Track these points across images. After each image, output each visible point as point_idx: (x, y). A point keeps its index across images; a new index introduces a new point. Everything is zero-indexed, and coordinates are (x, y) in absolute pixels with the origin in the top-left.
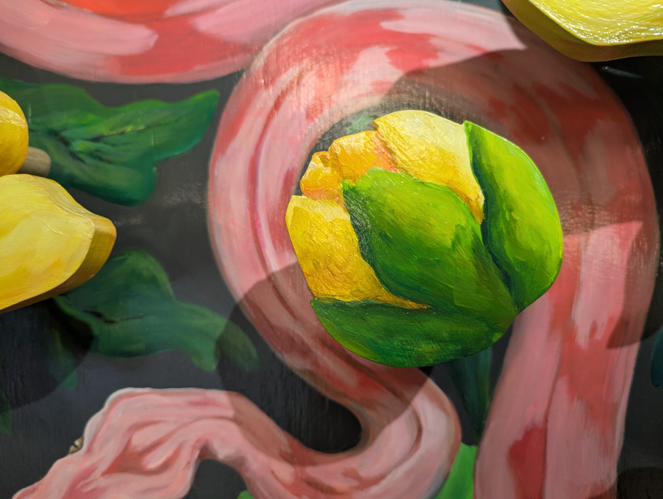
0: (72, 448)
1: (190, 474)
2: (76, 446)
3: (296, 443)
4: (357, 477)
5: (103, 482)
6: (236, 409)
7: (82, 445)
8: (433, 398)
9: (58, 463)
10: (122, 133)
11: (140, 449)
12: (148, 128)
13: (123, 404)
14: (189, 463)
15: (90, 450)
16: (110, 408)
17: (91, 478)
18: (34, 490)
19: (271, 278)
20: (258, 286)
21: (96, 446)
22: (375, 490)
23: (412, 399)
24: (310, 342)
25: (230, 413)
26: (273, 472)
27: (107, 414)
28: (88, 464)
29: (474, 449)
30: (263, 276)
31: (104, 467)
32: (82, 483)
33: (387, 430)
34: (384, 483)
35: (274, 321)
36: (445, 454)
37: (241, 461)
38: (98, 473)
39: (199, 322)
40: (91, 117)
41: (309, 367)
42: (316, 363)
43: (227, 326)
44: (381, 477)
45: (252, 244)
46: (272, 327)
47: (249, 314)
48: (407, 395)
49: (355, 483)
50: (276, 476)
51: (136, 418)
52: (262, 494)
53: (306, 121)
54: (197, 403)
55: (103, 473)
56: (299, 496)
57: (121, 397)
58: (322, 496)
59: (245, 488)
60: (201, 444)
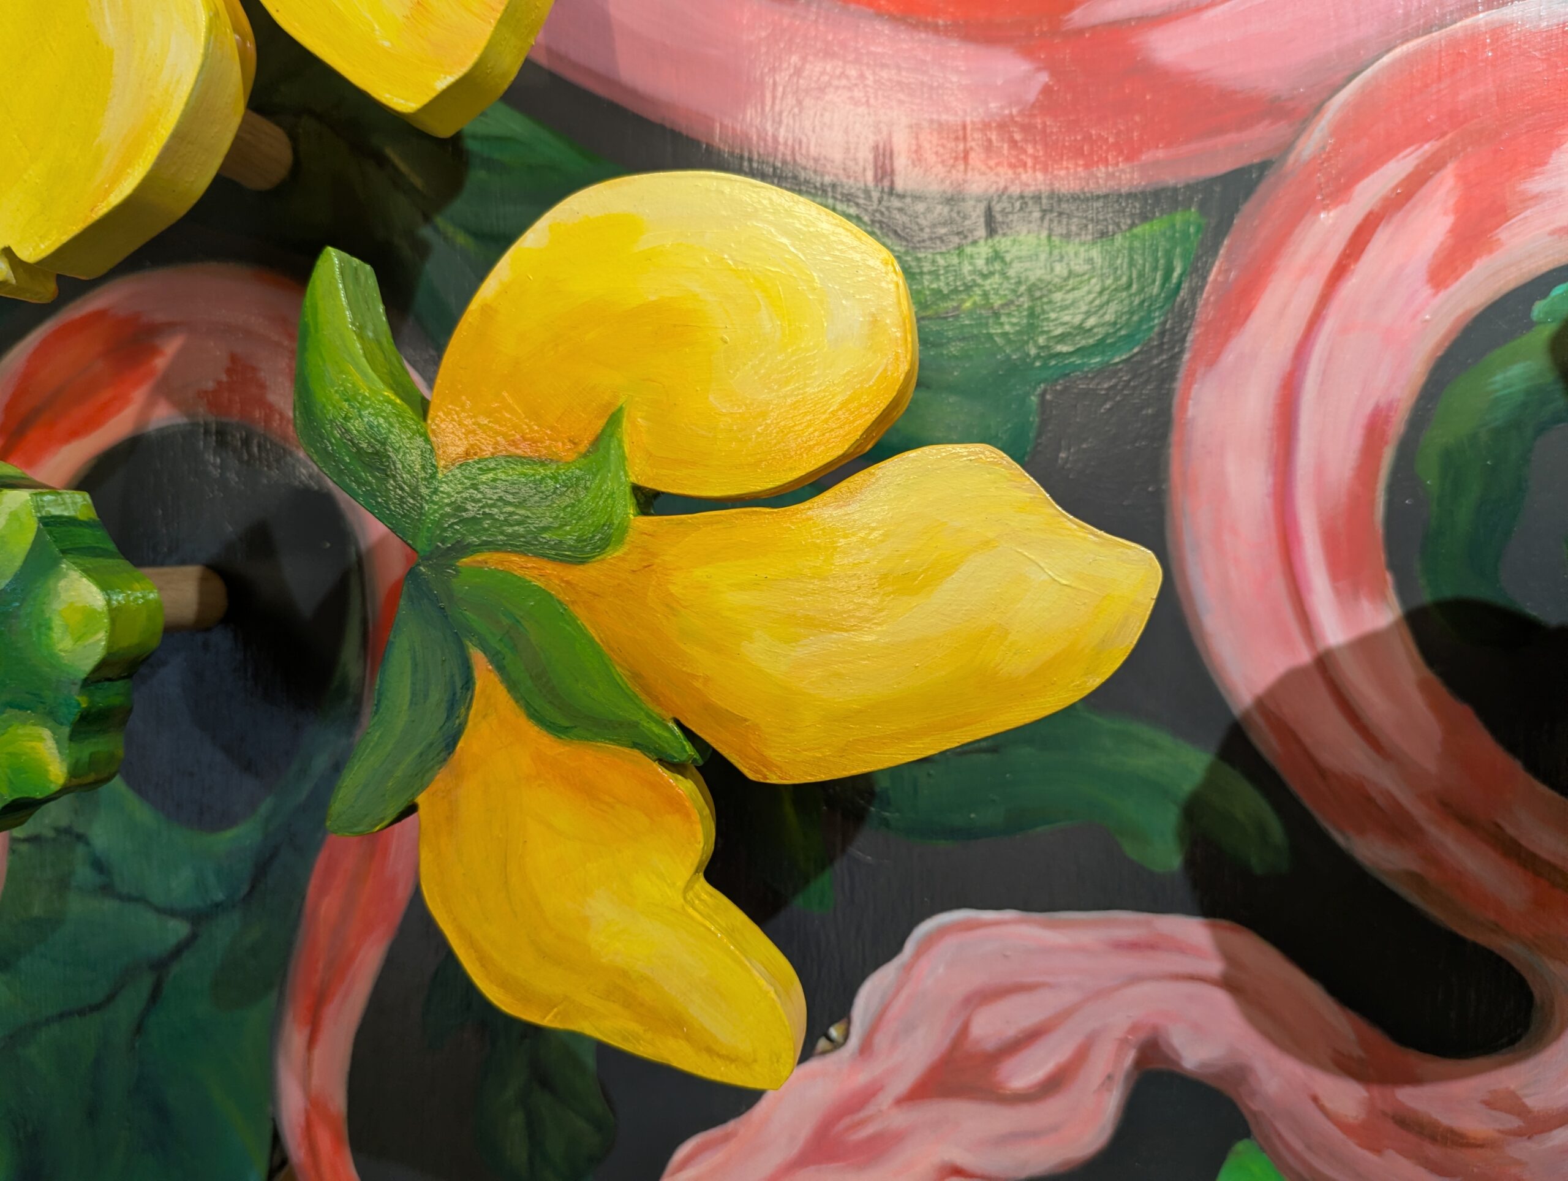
0: (823, 1044)
1: (1112, 1103)
2: (829, 1038)
3: (1375, 1035)
4: (1519, 1109)
5: (900, 1119)
6: (1228, 957)
7: (846, 1036)
11: (990, 1045)
13: (948, 946)
14: (1110, 1077)
15: (866, 1048)
16: (918, 954)
17: (870, 1110)
18: (726, 1138)
19: (1324, 663)
20: (1291, 679)
21: (881, 1040)
24: (1419, 811)
26: (1315, 1099)
27: (908, 968)
28: (862, 1078)
30: (1304, 656)
31: (901, 1085)
32: (847, 1121)
35: (1326, 758)
37: (1239, 1073)
38: (885, 1100)
39: (1143, 762)
41: (1415, 866)
42: (1432, 856)
43: (1212, 770)
45: (1278, 584)
46: (1322, 772)
47: (1267, 744)
49: (1515, 1123)
50: (1322, 1109)
51: (978, 979)
52: (1288, 1146)
53: (1427, 291)
54: (1134, 946)
55: (900, 1102)
56: (1378, 1151)
57: (943, 932)
58: (1433, 1151)
59: (1246, 1133)
60: (1142, 1036)
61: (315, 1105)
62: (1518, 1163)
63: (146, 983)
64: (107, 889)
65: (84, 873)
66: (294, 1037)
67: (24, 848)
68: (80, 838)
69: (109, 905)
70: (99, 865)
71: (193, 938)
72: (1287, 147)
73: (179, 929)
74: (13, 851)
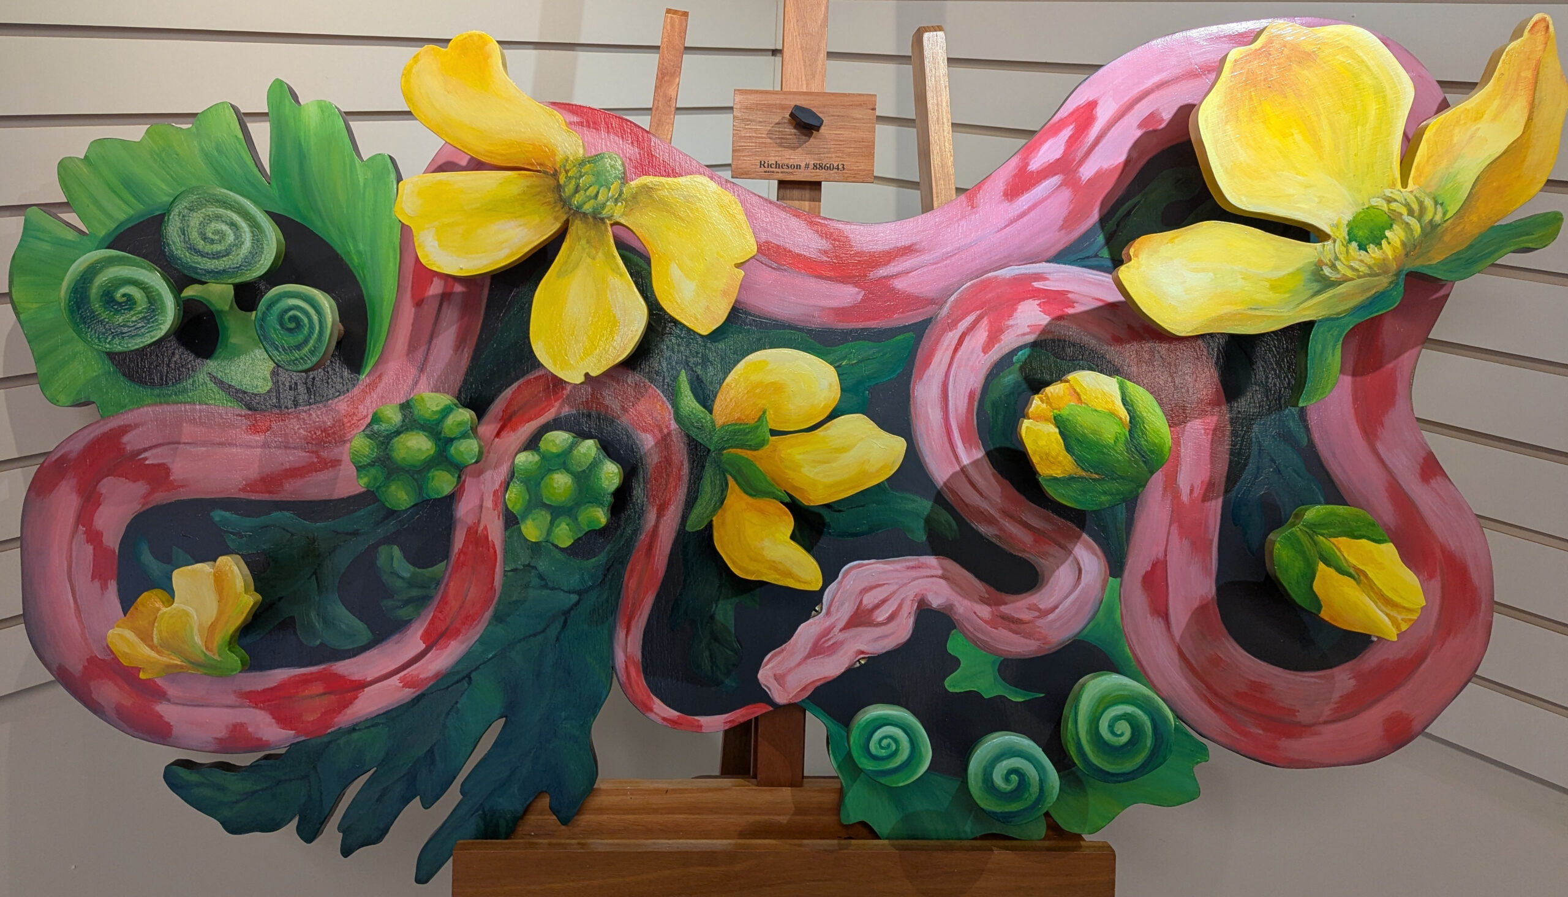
0: (814, 612)
1: (911, 621)
2: (816, 611)
3: (992, 589)
4: (1039, 610)
5: (841, 636)
6: (944, 569)
7: (821, 610)
8: (1088, 547)
9: (802, 627)
11: (870, 607)
12: (859, 362)
13: (854, 573)
14: (910, 613)
15: (828, 613)
16: (844, 577)
17: (832, 635)
18: (783, 650)
19: (963, 470)
20: (954, 475)
21: (833, 609)
22: (1051, 617)
23: (1073, 549)
24: (997, 515)
25: (940, 572)
26: (975, 613)
27: (840, 583)
28: (827, 624)
29: (1119, 580)
30: (958, 468)
31: (842, 625)
32: (823, 640)
33: (1056, 573)
34: (1058, 612)
35: (967, 501)
36: (1099, 586)
37: (951, 607)
38: (836, 630)
39: (910, 506)
41: (997, 533)
42: (1001, 529)
43: (932, 507)
44: (1056, 607)
45: (947, 445)
46: (967, 505)
47: (949, 497)
48: (1069, 546)
49: (1037, 614)
50: (977, 616)
51: (865, 584)
52: (968, 630)
53: (982, 354)
54: (913, 568)
55: (841, 630)
56: (996, 629)
57: (851, 568)
58: (1013, 626)
59: (955, 628)
60: (919, 598)
61: (629, 657)
62: (1039, 627)
63: (561, 620)
64: (545, 586)
65: (536, 582)
66: (621, 634)
67: (510, 574)
68: (535, 568)
69: (545, 592)
70: (541, 577)
71: (580, 601)
72: (937, 313)
73: (574, 598)
74: (505, 576)
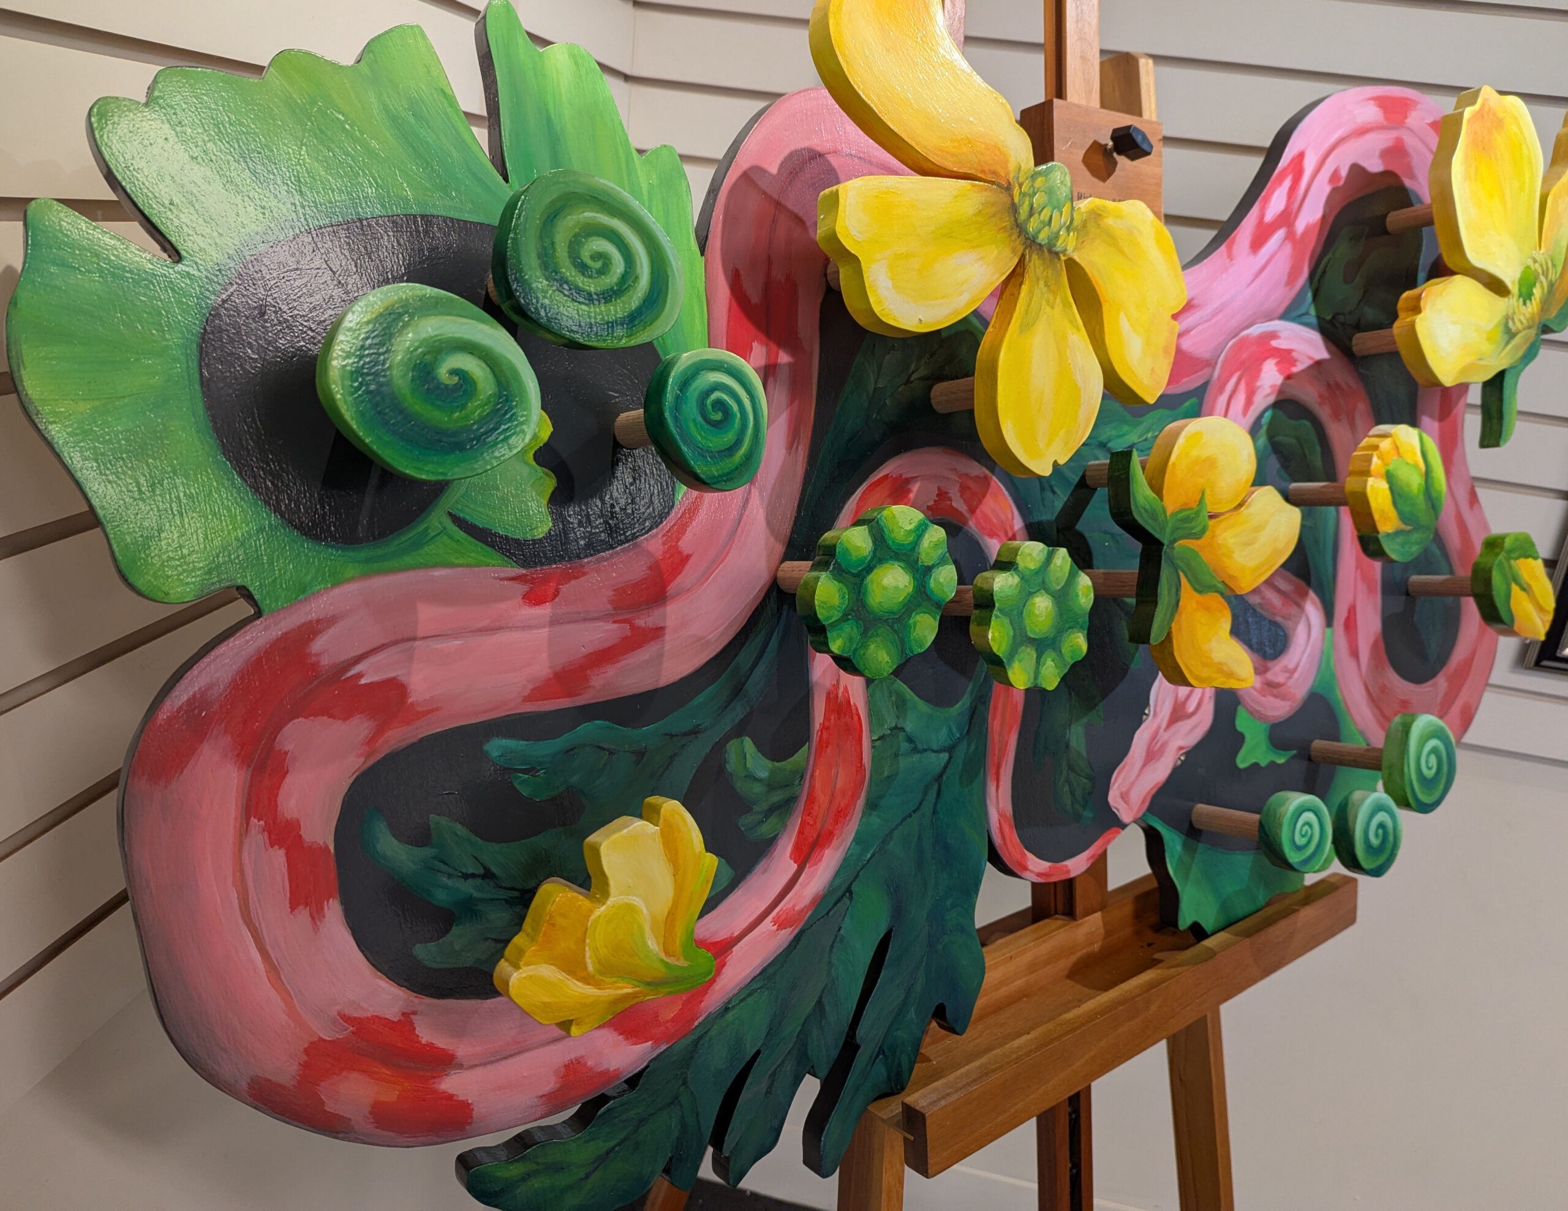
0: (1144, 717)
1: (1211, 708)
2: (1146, 714)
3: (1261, 659)
4: (1288, 670)
5: (1166, 735)
7: (1149, 711)
8: (1314, 603)
9: (1138, 733)
10: (1146, 440)
11: (1183, 699)
14: (1210, 700)
15: (1155, 714)
17: (1158, 738)
18: (1124, 765)
21: (1158, 709)
22: (1296, 675)
23: (1305, 606)
26: (1252, 684)
28: (1155, 725)
29: (1331, 629)
31: (1164, 725)
32: (1153, 743)
33: (1297, 632)
34: (1300, 669)
36: (1320, 638)
38: (1162, 730)
40: (1126, 428)
41: (1260, 601)
42: (1263, 597)
44: (1299, 664)
48: (1302, 604)
49: (1288, 675)
50: (1254, 687)
52: (1248, 704)
53: (1243, 418)
55: (1165, 729)
56: (1265, 696)
58: (1275, 690)
59: (1240, 704)
61: (1002, 815)
62: (1289, 687)
63: (936, 787)
64: (915, 750)
65: (905, 746)
66: (991, 788)
67: (877, 743)
68: (902, 729)
69: (916, 757)
70: (910, 740)
71: (951, 757)
72: (1211, 376)
73: (945, 756)
74: (873, 747)
